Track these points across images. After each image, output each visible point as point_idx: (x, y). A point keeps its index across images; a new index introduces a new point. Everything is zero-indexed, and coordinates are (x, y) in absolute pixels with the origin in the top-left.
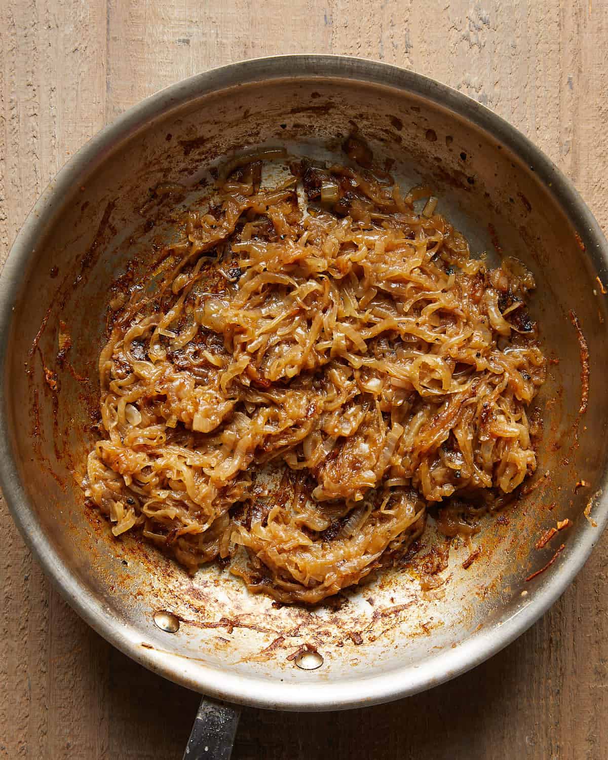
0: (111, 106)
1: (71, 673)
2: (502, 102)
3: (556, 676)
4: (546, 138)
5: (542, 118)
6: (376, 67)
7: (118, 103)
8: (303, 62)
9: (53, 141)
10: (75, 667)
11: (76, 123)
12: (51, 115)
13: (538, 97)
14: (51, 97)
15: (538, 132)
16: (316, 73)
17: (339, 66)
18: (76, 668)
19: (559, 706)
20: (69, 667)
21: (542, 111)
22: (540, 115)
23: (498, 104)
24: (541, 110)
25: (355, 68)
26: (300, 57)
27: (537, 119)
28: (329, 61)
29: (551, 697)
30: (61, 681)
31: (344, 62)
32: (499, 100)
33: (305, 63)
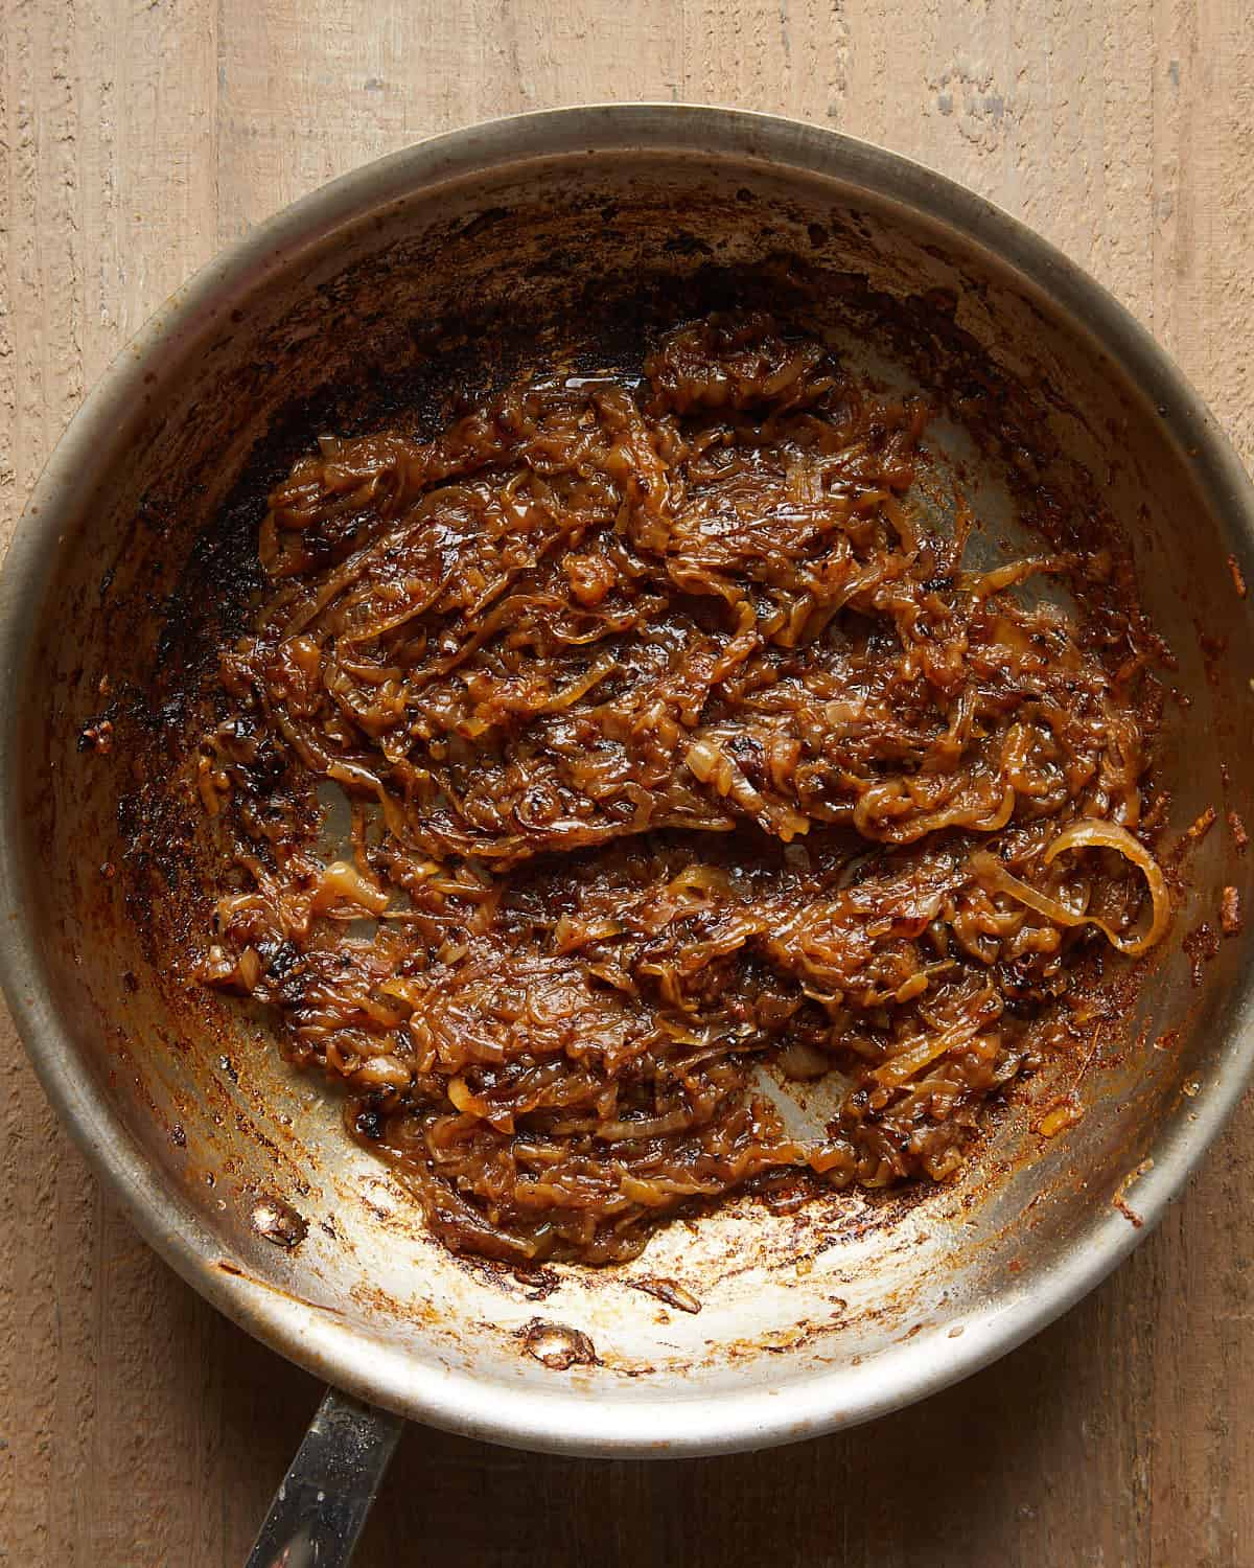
0: (225, 120)
1: (144, 1290)
2: (1033, 113)
3: (1145, 1297)
4: (1125, 185)
5: (1116, 144)
6: (874, 157)
7: (242, 114)
8: (727, 125)
9: (108, 193)
10: (152, 1278)
11: (154, 155)
12: (103, 138)
13: (1108, 102)
14: (104, 103)
15: (1107, 173)
16: (752, 151)
17: (799, 144)
18: (154, 1281)
19: (1150, 1357)
20: (139, 1277)
21: (1116, 132)
22: (1112, 139)
23: (1026, 116)
24: (1113, 128)
25: (833, 152)
26: (722, 114)
27: (1106, 148)
28: (780, 131)
29: (1134, 1340)
30: (124, 1308)
31: (811, 139)
32: (1028, 108)
33: (732, 128)
